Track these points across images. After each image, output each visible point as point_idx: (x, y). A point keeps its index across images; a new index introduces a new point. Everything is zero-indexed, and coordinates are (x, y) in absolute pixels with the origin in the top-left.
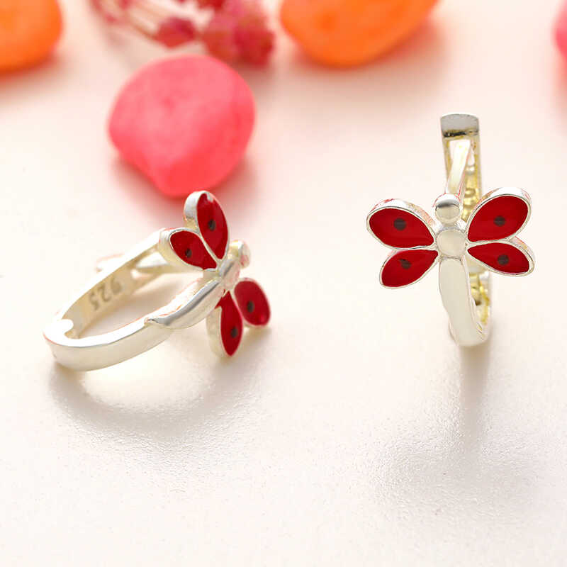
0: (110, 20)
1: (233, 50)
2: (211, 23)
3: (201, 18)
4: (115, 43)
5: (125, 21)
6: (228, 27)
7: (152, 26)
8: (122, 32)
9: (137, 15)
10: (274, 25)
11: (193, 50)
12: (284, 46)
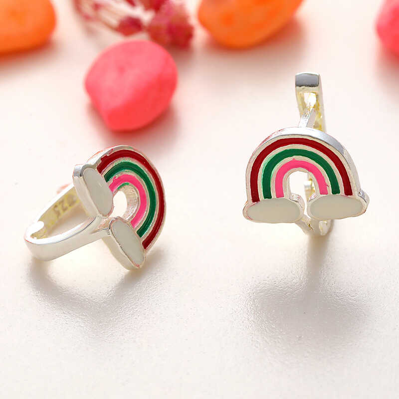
0: (87, 18)
4: (90, 32)
7: (114, 22)
8: (94, 26)
9: (104, 15)
10: (193, 21)
11: (142, 37)
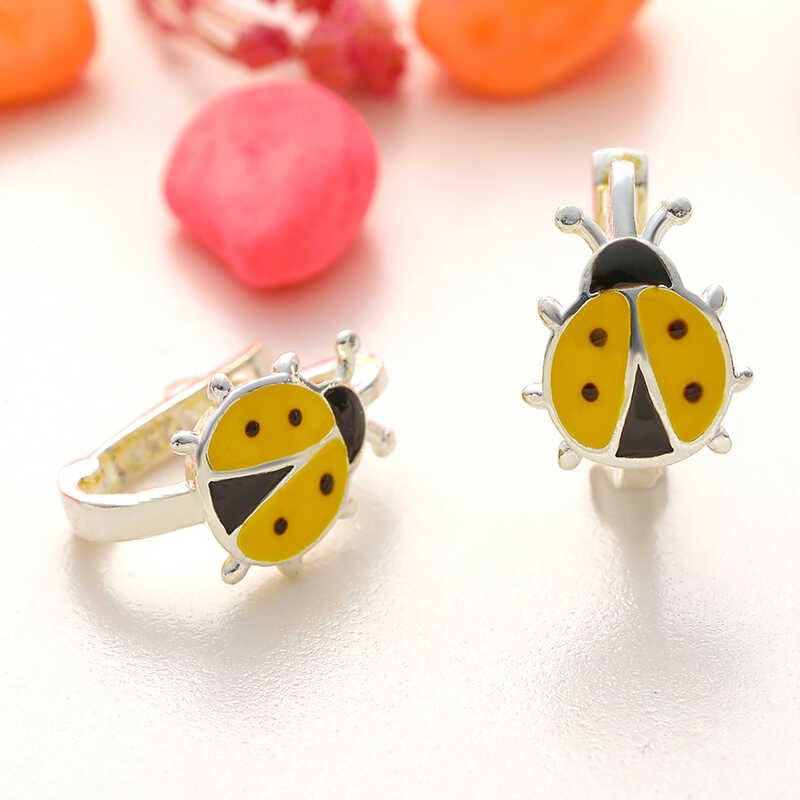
0: (166, 29)
1: (346, 72)
2: (315, 33)
3: (299, 26)
4: (173, 62)
5: (189, 31)
6: (338, 38)
7: (227, 37)
8: (186, 48)
10: (406, 37)
11: (288, 73)
12: (421, 68)
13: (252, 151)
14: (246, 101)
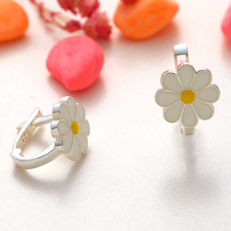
0: (47, 21)
1: (95, 33)
2: (87, 22)
3: (83, 20)
4: (49, 30)
5: (53, 22)
6: (93, 24)
7: (63, 24)
8: (51, 26)
10: (111, 23)
11: (80, 33)
12: (115, 32)
13: (70, 54)
14: (68, 41)
